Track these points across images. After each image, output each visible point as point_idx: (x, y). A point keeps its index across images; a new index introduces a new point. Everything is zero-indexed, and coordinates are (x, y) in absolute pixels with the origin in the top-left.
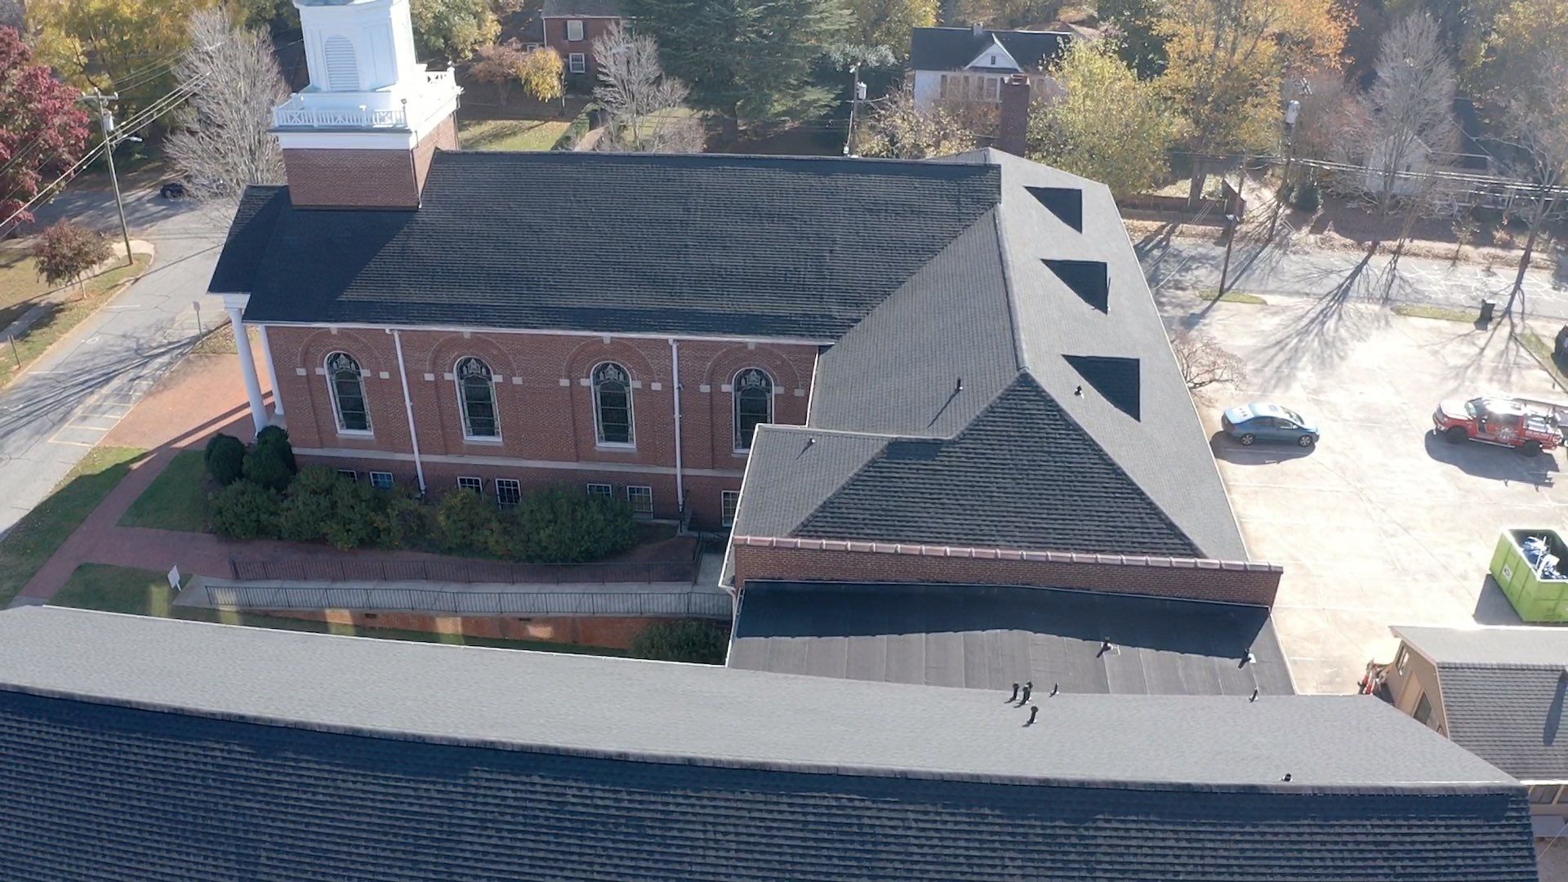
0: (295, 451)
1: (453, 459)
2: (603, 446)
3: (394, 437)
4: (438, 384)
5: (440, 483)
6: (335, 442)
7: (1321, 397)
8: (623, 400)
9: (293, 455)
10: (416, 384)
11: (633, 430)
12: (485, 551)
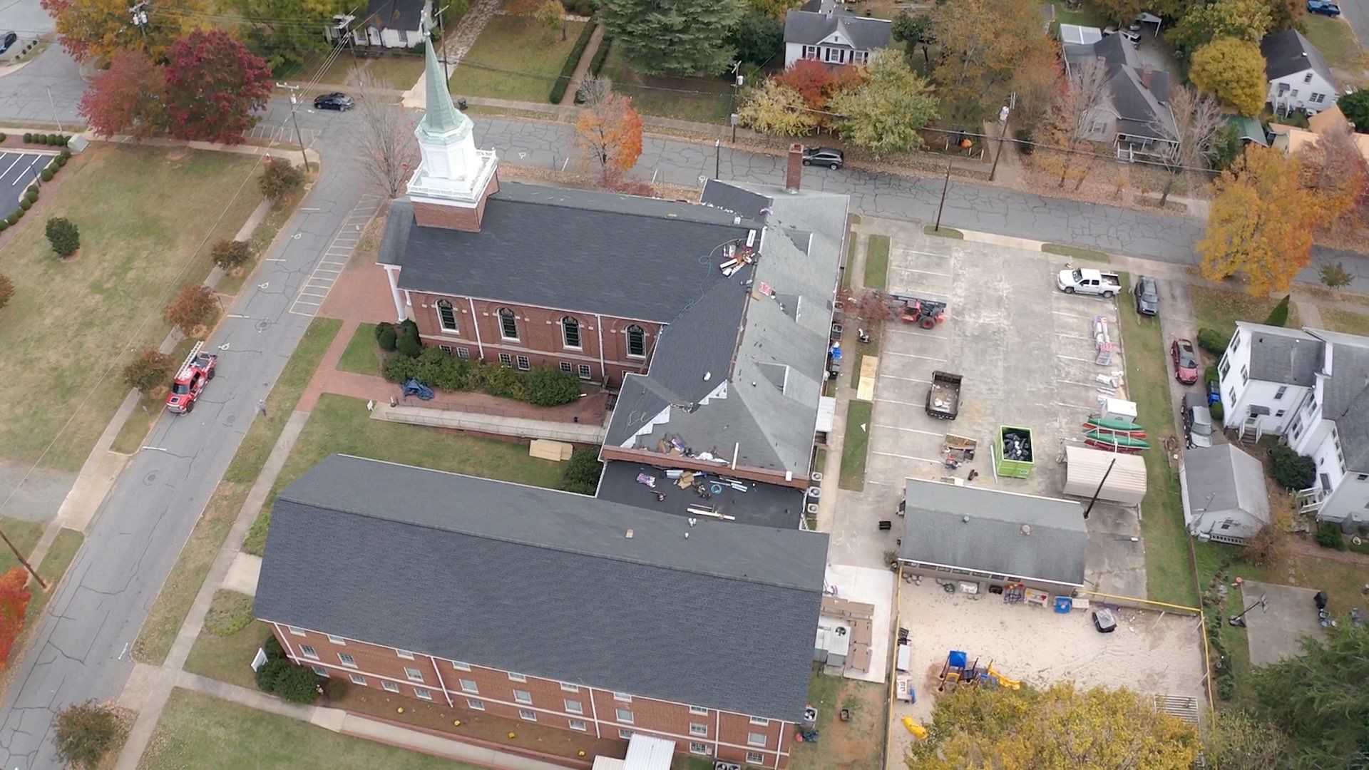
0: (420, 335)
1: (496, 346)
2: (567, 347)
3: (467, 334)
4: (490, 317)
5: (490, 357)
6: (441, 334)
7: (959, 319)
8: (576, 330)
9: (419, 338)
10: (479, 317)
11: (580, 342)
12: (511, 396)
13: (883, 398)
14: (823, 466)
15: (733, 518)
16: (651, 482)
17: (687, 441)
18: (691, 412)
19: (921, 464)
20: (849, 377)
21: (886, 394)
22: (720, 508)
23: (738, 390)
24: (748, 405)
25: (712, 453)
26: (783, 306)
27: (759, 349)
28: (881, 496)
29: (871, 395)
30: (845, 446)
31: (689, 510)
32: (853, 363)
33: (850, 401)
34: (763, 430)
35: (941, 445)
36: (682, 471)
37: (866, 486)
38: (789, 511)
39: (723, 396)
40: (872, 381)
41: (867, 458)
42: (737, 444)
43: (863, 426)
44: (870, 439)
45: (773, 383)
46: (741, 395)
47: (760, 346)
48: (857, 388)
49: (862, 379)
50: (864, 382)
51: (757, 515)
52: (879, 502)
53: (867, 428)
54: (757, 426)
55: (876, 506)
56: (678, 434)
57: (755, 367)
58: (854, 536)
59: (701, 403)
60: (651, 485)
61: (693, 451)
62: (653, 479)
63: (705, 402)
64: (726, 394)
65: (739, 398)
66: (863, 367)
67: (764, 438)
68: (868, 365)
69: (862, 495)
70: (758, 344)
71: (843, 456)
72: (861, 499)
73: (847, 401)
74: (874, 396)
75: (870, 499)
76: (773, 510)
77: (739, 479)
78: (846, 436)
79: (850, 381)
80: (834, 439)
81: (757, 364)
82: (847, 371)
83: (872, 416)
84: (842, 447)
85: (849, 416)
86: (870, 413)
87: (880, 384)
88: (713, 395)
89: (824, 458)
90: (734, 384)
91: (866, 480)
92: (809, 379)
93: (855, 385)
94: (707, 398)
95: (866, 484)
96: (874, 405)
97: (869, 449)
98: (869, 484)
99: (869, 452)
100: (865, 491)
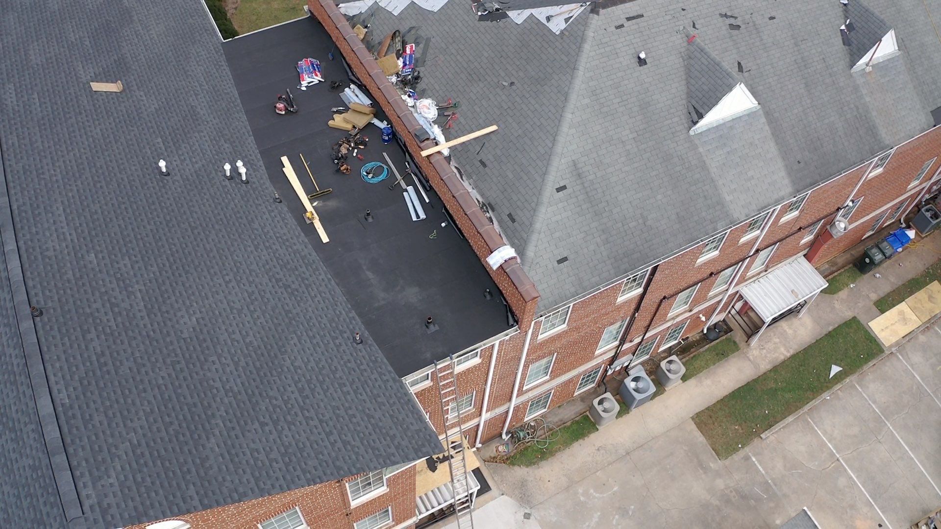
13: (908, 359)
14: (707, 366)
15: (325, 239)
16: (310, 79)
17: (428, 63)
18: (482, 18)
19: (865, 510)
20: (885, 288)
21: (917, 358)
22: (332, 204)
23: (590, 34)
24: (581, 75)
25: (441, 110)
26: (850, 27)
27: (725, 30)
28: (744, 497)
29: (893, 340)
30: (775, 369)
31: (285, 159)
32: (910, 276)
33: (854, 318)
34: (561, 139)
35: (925, 512)
36: (367, 101)
37: (737, 457)
38: (433, 328)
39: (557, 26)
40: (914, 322)
41: (790, 419)
42: (494, 128)
43: (835, 369)
44: (826, 396)
45: (690, 95)
46: (587, 47)
47: (733, 27)
48: (882, 312)
49: (903, 306)
50: (901, 313)
51: (370, 275)
52: (728, 501)
53: (839, 377)
54: (559, 119)
55: (715, 502)
56: (428, 40)
57: (679, 41)
58: (623, 512)
59: (512, 14)
60: (304, 84)
61: (421, 86)
62: (317, 79)
63: (518, 16)
64: (563, 26)
65: (580, 48)
66: (921, 295)
67: (547, 157)
68: (931, 298)
69: (716, 464)
70: (732, 21)
71: (754, 381)
72: (705, 469)
73: (848, 315)
74: (897, 343)
76: (412, 295)
77: (430, 190)
78: (793, 357)
79: (882, 294)
80: (770, 346)
81: (690, 40)
82: (892, 279)
83: (865, 368)
84: (769, 367)
85: (829, 335)
86: (867, 360)
87: (922, 338)
88: (541, 13)
89: (722, 355)
90: (595, 20)
91: (748, 448)
92: (780, 164)
93: (883, 305)
94: (527, 13)
95: (741, 453)
96: (883, 355)
97: (806, 408)
98: (747, 458)
99: (801, 412)
100: (727, 462)
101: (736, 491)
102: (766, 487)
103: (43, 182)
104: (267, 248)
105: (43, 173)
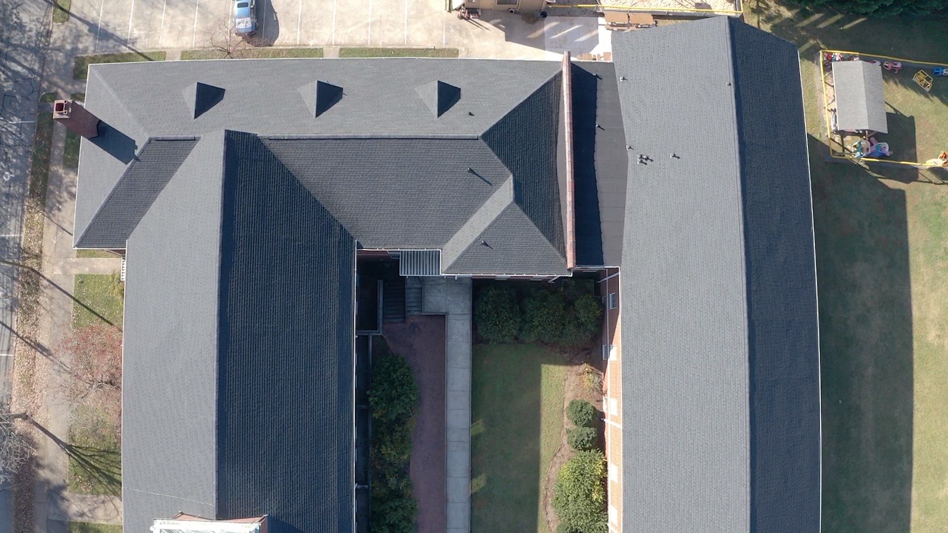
28: (460, 31)
37: (451, 46)
41: (415, 47)
75: (466, 41)
83: (357, 47)
86: (353, 49)
91: (444, 47)
95: (447, 47)
96: (342, 47)
97: (403, 47)
98: (447, 44)
99: (407, 47)
100: (456, 47)
101: (461, 35)
102: (448, 30)
103: (721, 143)
104: (642, 120)
105: (721, 148)
